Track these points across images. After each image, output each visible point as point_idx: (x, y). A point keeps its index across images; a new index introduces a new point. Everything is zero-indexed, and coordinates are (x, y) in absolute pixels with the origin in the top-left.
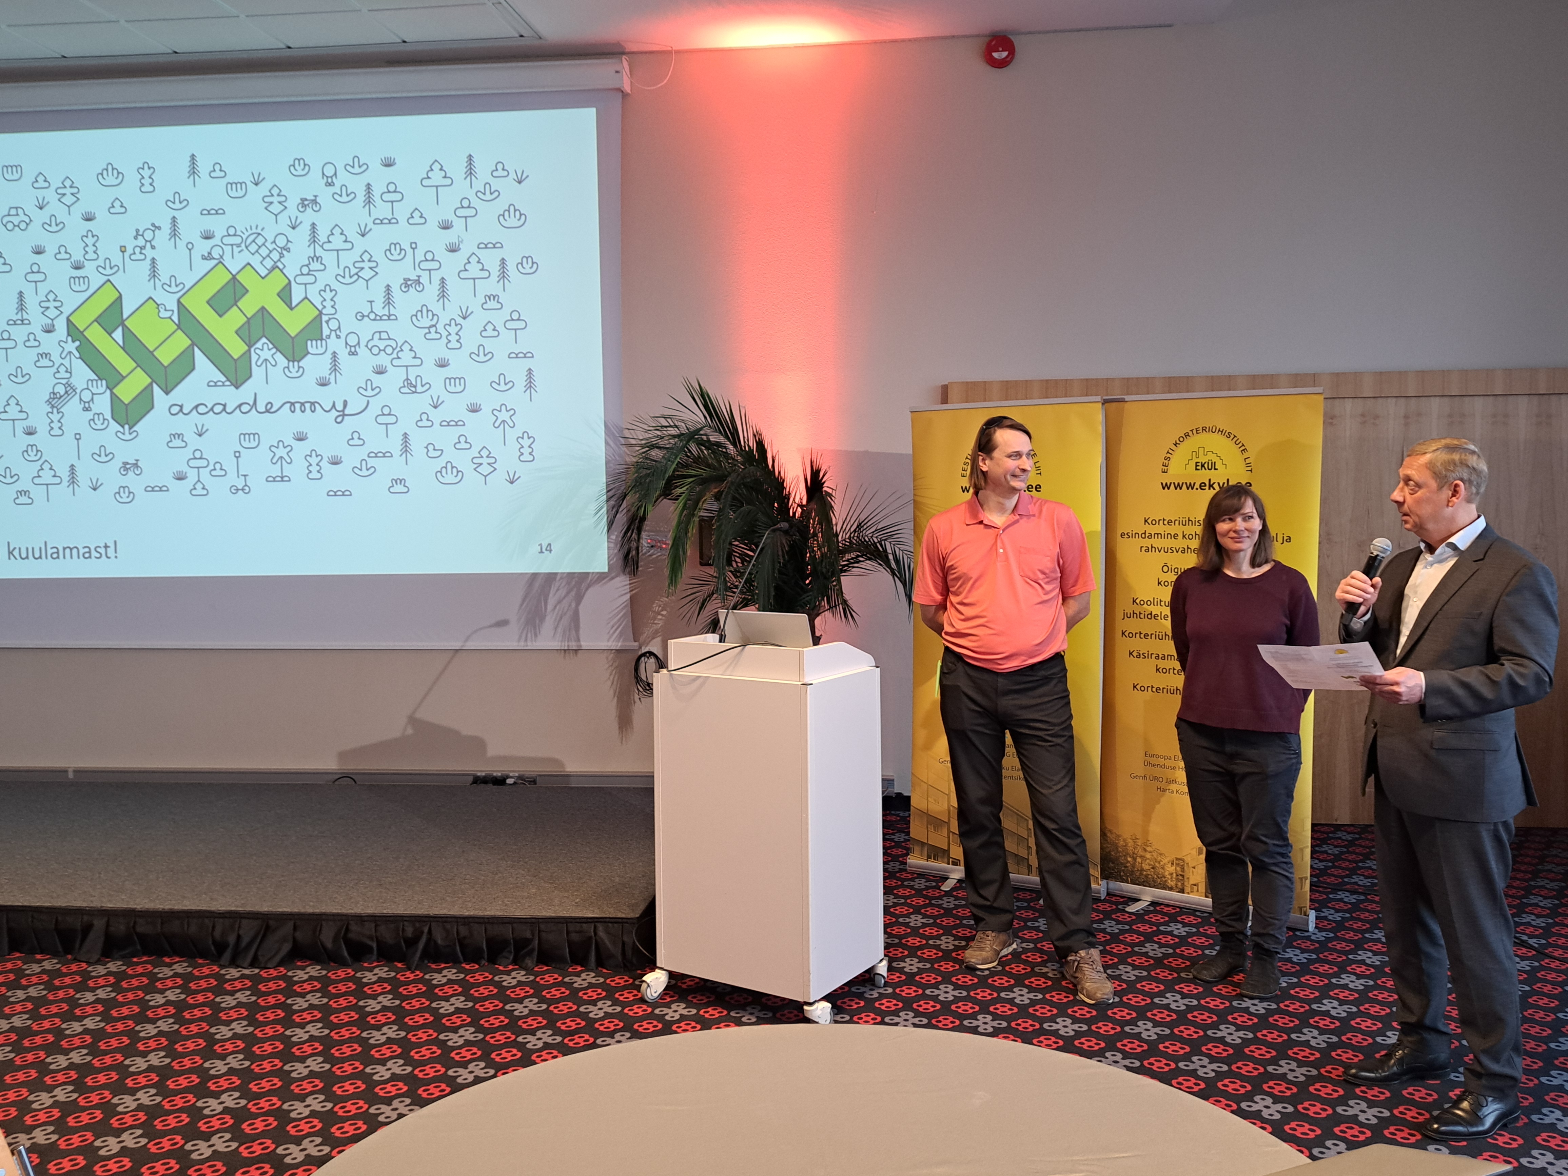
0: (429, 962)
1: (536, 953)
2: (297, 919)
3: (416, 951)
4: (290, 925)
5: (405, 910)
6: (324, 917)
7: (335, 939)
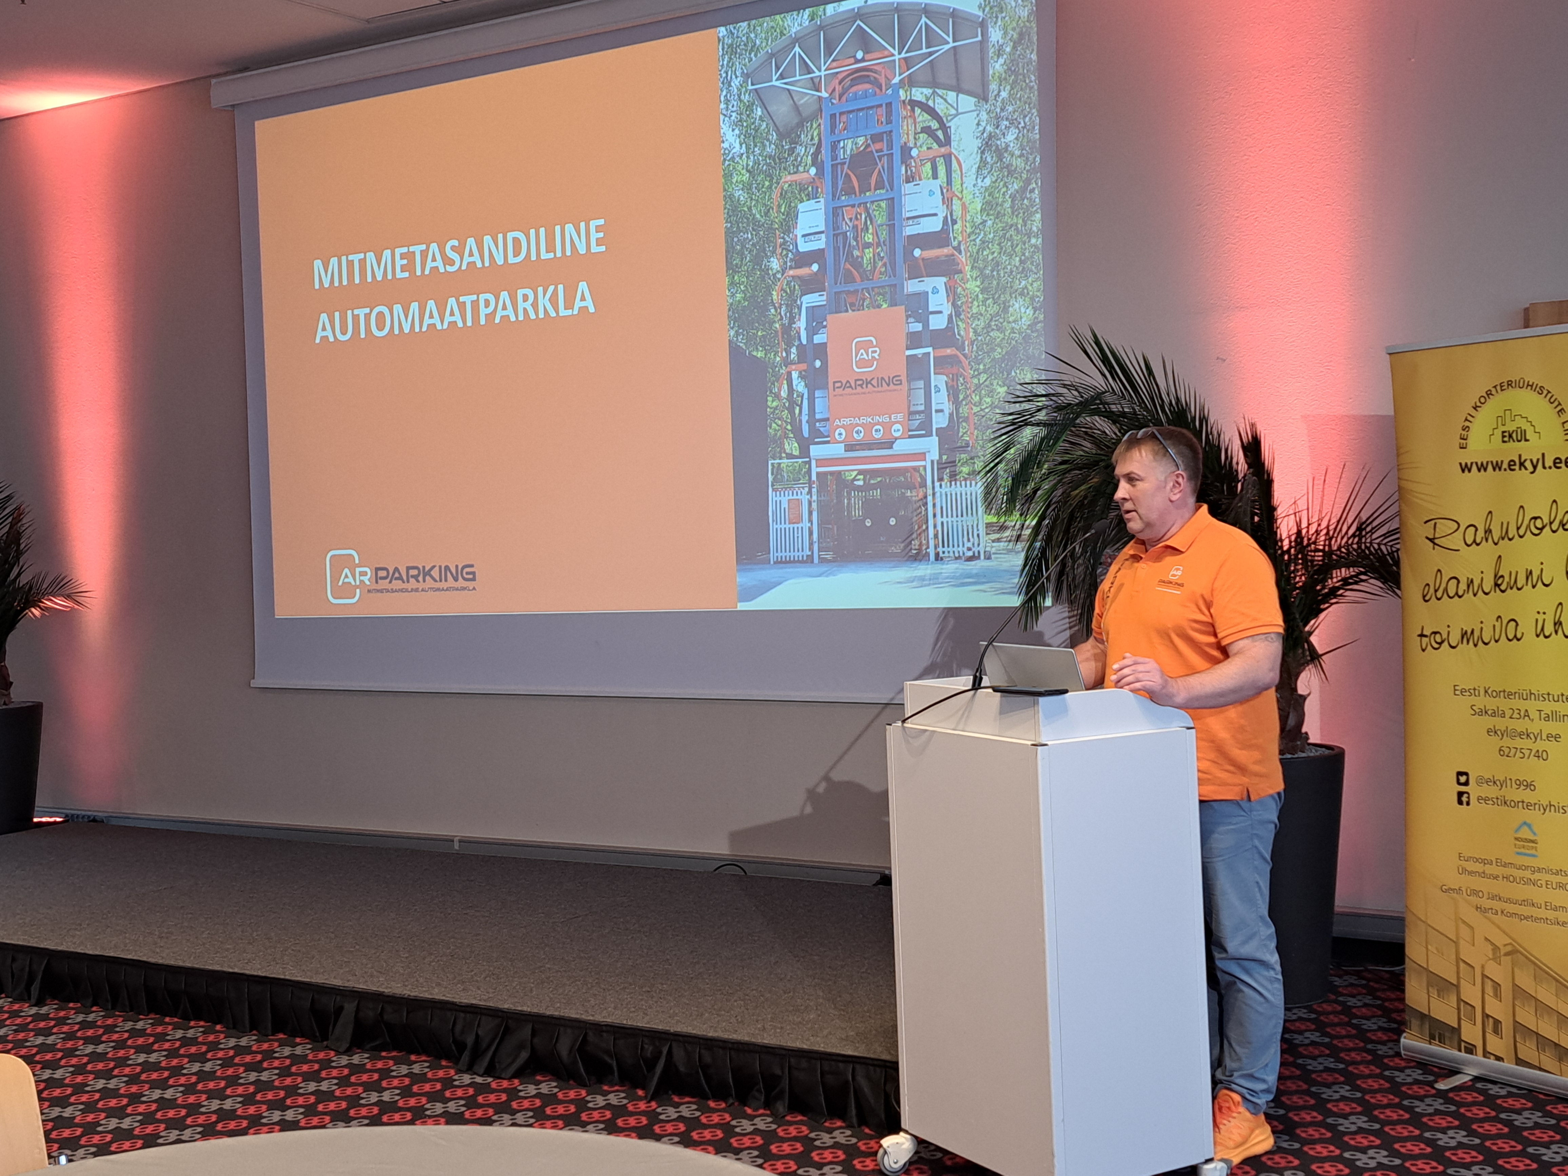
2: (536, 1022)
4: (529, 1027)
6: (562, 1022)
7: (570, 1051)
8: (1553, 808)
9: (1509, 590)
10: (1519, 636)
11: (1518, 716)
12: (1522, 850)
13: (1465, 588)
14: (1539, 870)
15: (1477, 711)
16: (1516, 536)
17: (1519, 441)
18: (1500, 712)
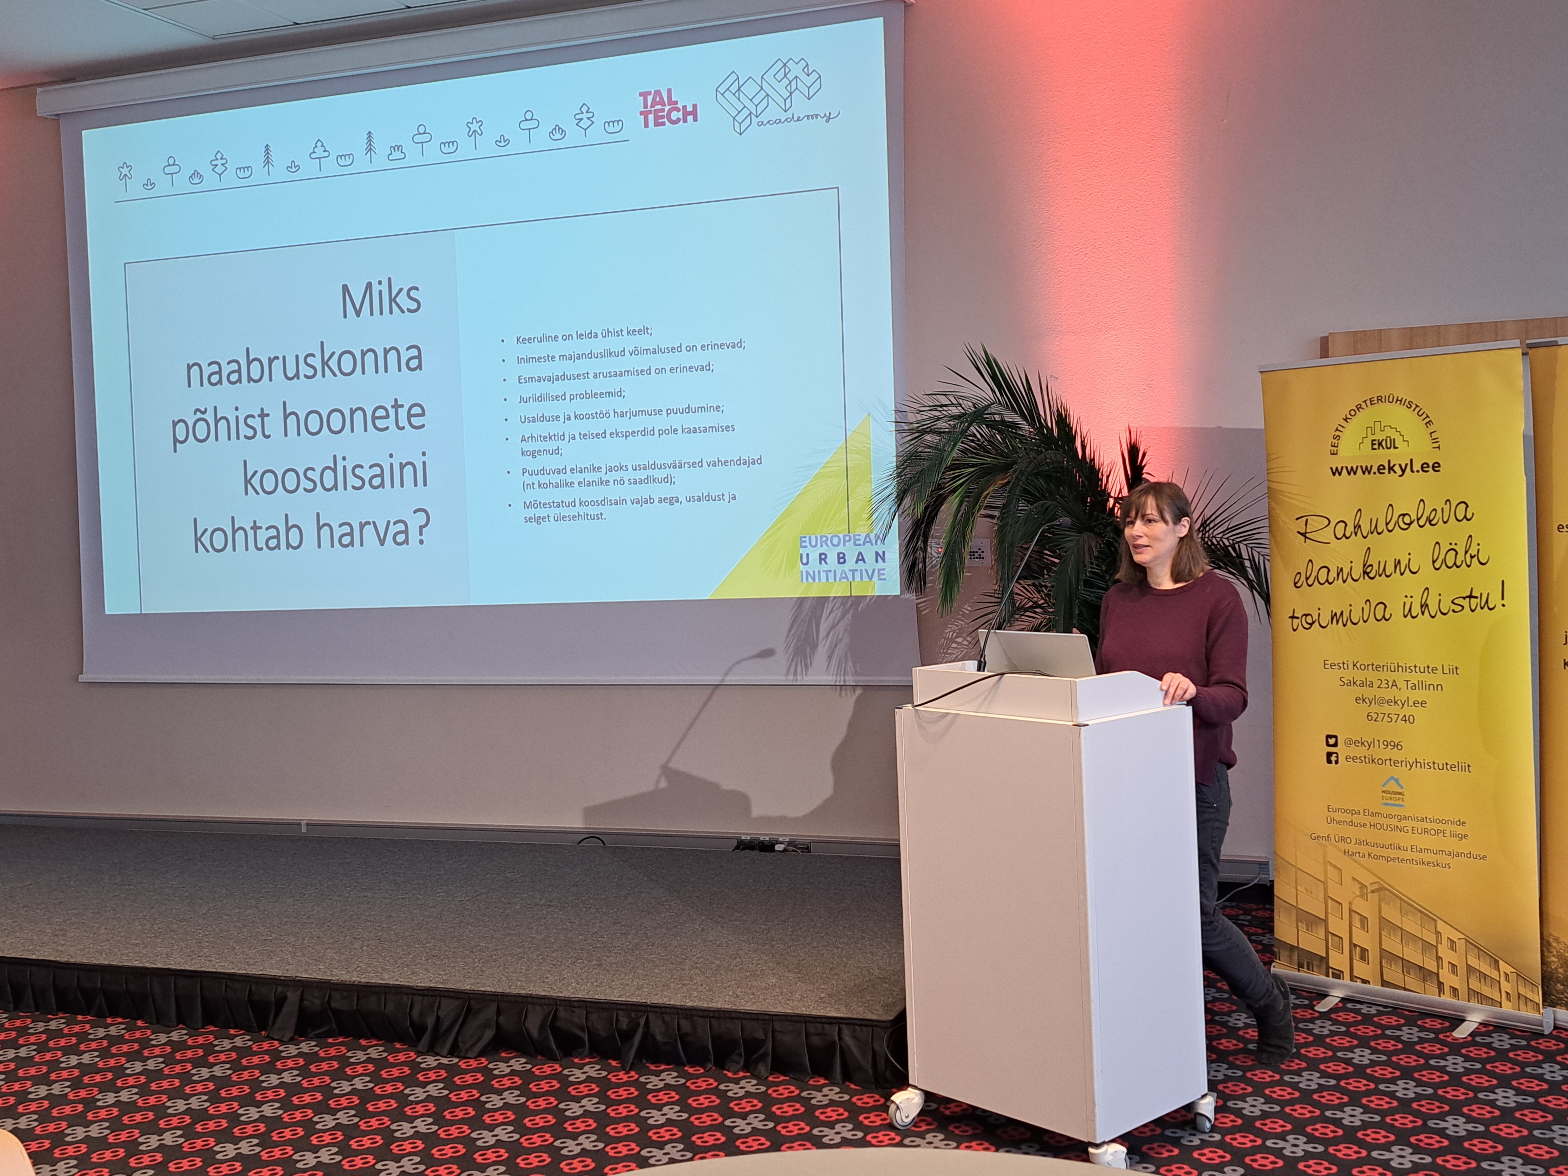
0: (648, 1062)
1: (770, 1058)
2: (502, 1001)
3: (631, 1047)
4: (493, 1008)
5: (621, 996)
6: (530, 1000)
7: (542, 1028)
8: (1418, 764)
9: (1377, 576)
10: (1387, 617)
11: (1387, 686)
12: (1389, 802)
13: (1336, 576)
14: (1405, 818)
15: (1346, 682)
16: (1385, 530)
17: (1389, 448)
18: (1368, 683)
